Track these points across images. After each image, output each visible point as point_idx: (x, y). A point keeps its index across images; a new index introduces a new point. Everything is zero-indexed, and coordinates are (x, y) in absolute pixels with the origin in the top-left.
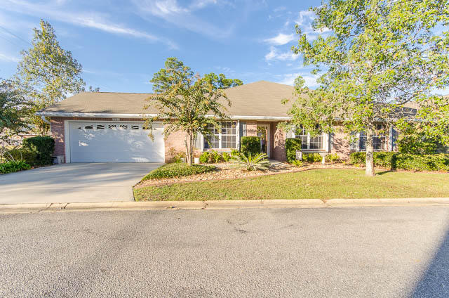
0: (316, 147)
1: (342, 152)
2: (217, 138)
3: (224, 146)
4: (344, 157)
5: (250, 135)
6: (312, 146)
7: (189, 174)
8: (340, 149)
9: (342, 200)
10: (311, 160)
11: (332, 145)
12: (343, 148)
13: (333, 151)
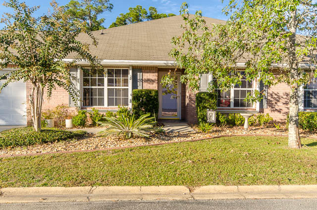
0: (243, 105)
1: (279, 111)
2: (101, 92)
3: (110, 103)
4: (283, 118)
5: (147, 86)
6: (237, 103)
7: (31, 144)
8: (277, 108)
9: (220, 188)
10: (231, 124)
11: (265, 102)
12: (280, 105)
13: (267, 110)
